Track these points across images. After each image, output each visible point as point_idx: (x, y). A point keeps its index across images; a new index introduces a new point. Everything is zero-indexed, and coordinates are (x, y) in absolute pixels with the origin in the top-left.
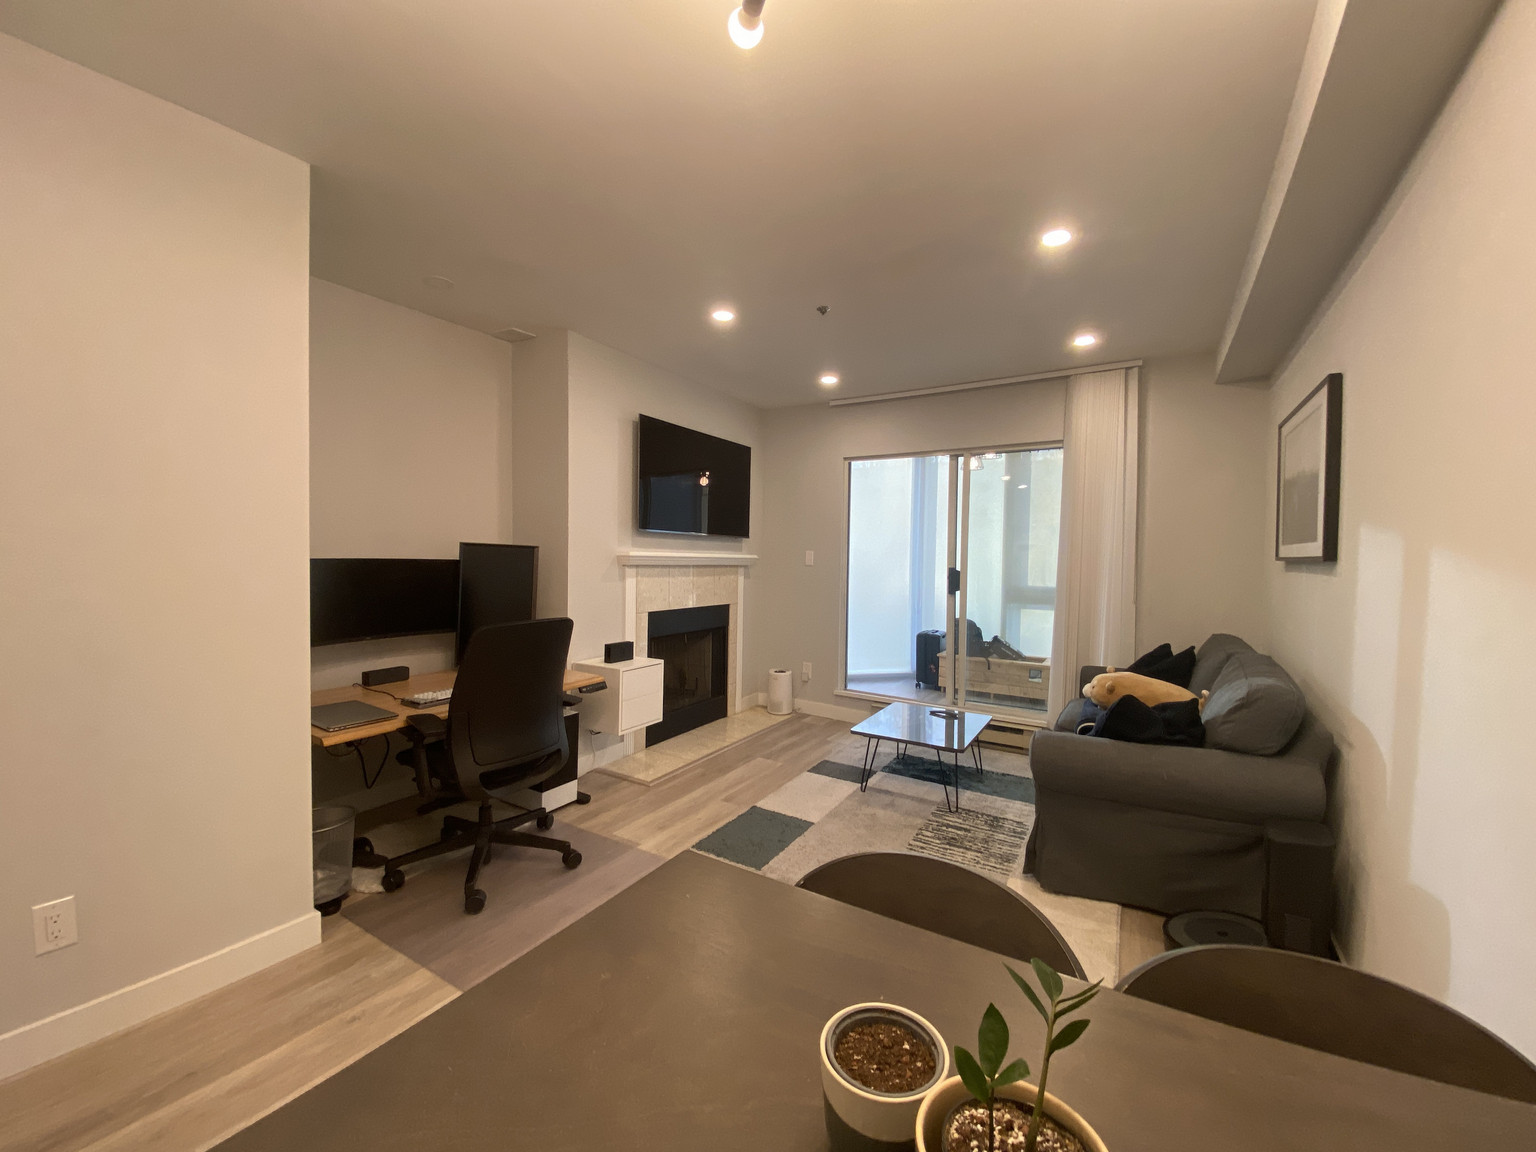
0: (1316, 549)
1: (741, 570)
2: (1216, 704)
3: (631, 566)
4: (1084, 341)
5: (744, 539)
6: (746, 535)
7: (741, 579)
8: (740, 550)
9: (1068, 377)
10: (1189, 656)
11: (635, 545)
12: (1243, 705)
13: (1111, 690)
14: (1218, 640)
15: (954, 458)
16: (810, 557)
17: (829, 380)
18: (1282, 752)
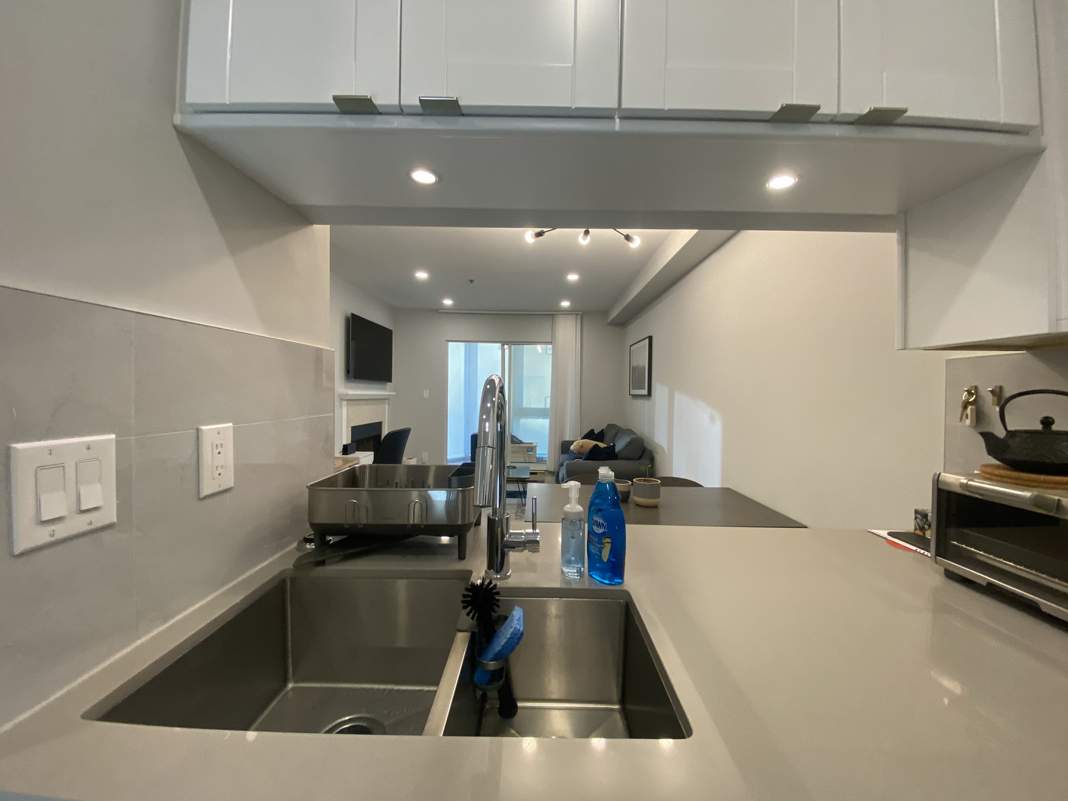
0: (645, 392)
1: (387, 402)
2: (620, 445)
3: (344, 400)
4: (565, 304)
5: (389, 383)
6: (390, 381)
7: (387, 406)
8: (385, 389)
9: (554, 314)
10: (602, 432)
11: (346, 388)
12: (630, 443)
13: (582, 446)
14: (610, 426)
15: (503, 345)
16: (426, 394)
17: (448, 302)
18: (640, 458)
